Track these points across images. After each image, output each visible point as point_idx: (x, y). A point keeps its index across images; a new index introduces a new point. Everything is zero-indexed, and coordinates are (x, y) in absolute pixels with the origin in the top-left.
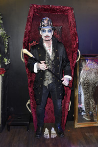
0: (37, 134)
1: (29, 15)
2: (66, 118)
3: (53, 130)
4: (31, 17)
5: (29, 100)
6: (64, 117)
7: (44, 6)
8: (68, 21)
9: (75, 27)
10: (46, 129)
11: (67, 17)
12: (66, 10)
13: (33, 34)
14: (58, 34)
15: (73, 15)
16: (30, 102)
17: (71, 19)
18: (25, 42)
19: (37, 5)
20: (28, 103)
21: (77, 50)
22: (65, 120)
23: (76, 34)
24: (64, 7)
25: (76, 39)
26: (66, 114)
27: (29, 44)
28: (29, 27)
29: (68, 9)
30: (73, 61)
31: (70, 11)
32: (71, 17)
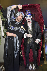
0: (26, 67)
2: (40, 59)
3: (34, 65)
5: (21, 51)
6: (39, 59)
8: (37, 11)
9: (41, 13)
10: (30, 65)
11: (37, 9)
12: (36, 6)
15: (40, 8)
16: (22, 52)
17: (39, 10)
20: (21, 52)
22: (40, 60)
23: (42, 17)
24: (35, 4)
26: (40, 57)
29: (37, 5)
30: (42, 30)
31: (38, 6)
32: (39, 9)
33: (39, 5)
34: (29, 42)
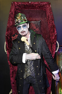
1: (11, 11)
4: (12, 13)
7: (24, 3)
9: (53, 20)
11: (45, 12)
12: (44, 5)
14: (37, 28)
15: (51, 9)
17: (48, 14)
19: (17, 2)
21: (56, 42)
23: (54, 27)
24: (42, 3)
25: (54, 32)
27: (12, 37)
28: (11, 22)
29: (46, 5)
30: (53, 52)
31: (48, 6)
32: (48, 11)
33: (49, 4)
34: (26, 75)
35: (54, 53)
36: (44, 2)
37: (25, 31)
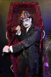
1: (10, 9)
4: (11, 11)
7: (20, 3)
9: (40, 15)
13: (14, 22)
17: (37, 11)
18: (8, 26)
23: (41, 20)
25: (41, 24)
28: (10, 17)
29: (35, 4)
31: (37, 5)
32: (37, 9)
33: (38, 4)
35: (41, 39)
36: (34, 3)
37: (27, 24)
